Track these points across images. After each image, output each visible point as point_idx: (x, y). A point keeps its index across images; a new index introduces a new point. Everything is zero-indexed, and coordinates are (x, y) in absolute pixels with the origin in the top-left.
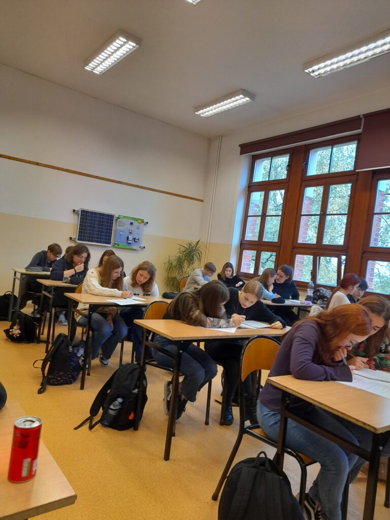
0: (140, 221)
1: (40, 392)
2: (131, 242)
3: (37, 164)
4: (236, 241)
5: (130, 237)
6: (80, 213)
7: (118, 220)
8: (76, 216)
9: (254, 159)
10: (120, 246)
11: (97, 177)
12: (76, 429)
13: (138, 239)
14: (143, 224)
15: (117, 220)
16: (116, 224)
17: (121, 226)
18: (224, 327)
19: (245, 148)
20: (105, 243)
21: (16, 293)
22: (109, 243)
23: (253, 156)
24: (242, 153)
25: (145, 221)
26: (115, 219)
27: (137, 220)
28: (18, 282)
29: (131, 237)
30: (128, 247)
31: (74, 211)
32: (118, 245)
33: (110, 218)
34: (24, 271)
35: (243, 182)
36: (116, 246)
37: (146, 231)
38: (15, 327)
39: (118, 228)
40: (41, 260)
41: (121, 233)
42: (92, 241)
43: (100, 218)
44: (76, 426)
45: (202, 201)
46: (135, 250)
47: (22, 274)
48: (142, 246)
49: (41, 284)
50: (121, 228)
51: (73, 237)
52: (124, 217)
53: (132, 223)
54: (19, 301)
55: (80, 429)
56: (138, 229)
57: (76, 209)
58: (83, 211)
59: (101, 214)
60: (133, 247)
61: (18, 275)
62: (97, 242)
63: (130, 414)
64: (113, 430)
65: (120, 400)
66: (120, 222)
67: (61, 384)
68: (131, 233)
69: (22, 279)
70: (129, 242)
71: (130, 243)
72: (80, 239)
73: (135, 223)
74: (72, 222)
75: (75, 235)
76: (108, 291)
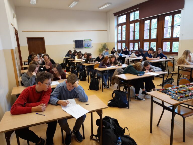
3: (63, 31)
4: (116, 41)
6: (75, 41)
9: (118, 17)
13: (90, 45)
17: (85, 42)
19: (115, 14)
21: (64, 62)
22: (83, 47)
23: (118, 16)
24: (114, 16)
25: (91, 40)
26: (83, 41)
27: (89, 40)
28: (64, 60)
29: (88, 45)
30: (88, 47)
31: (73, 41)
34: (65, 57)
35: (116, 24)
37: (92, 42)
40: (68, 54)
41: (86, 44)
42: (79, 47)
45: (107, 31)
46: (90, 48)
47: (65, 58)
48: (92, 46)
49: (68, 60)
51: (74, 47)
52: (86, 40)
53: (88, 41)
54: (65, 64)
59: (80, 40)
60: (90, 47)
61: (64, 59)
69: (65, 59)
72: (76, 48)
73: (89, 41)
74: (74, 44)
75: (75, 47)
76: (78, 60)
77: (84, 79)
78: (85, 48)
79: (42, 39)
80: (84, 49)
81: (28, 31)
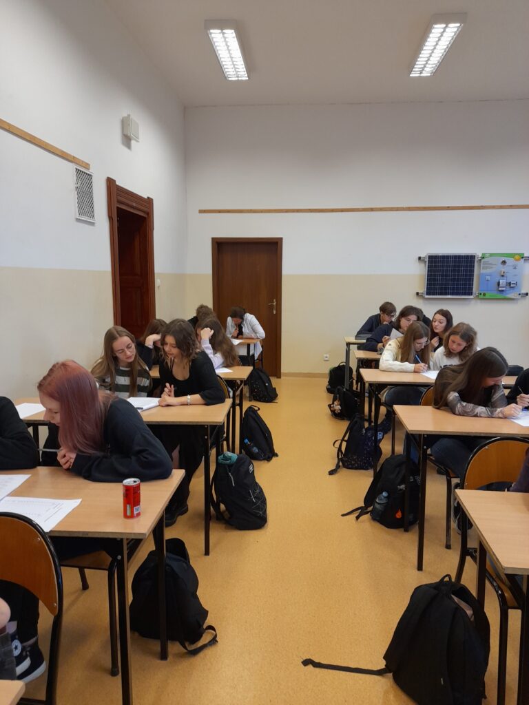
0: (517, 257)
1: (332, 473)
2: (503, 289)
3: (372, 210)
5: (501, 281)
6: (427, 260)
7: (482, 261)
8: (423, 265)
10: (487, 296)
11: (448, 208)
12: (343, 515)
13: (516, 284)
14: (523, 260)
15: (480, 260)
16: (480, 265)
17: (487, 268)
18: (482, 415)
20: (465, 294)
22: (470, 294)
25: (526, 256)
26: (476, 259)
27: (512, 255)
29: (503, 282)
30: (500, 296)
31: (420, 258)
32: (484, 295)
33: (470, 260)
36: (481, 296)
38: (336, 403)
39: (483, 271)
41: (488, 278)
42: (446, 294)
43: (455, 262)
44: (345, 513)
46: (512, 299)
48: (524, 291)
50: (488, 271)
51: (420, 292)
52: (491, 255)
53: (504, 262)
55: (347, 517)
56: (515, 268)
57: (422, 256)
58: (431, 257)
59: (456, 256)
60: (509, 296)
62: (453, 294)
63: (397, 512)
64: (380, 525)
65: (385, 494)
66: (484, 263)
67: (356, 468)
68: (503, 276)
70: (500, 289)
71: (503, 291)
72: (428, 293)
73: (510, 261)
74: (418, 273)
75: (423, 290)
76: (398, 365)
77: (399, 515)
78: (482, 297)
79: (273, 247)
80: (473, 302)
81: (220, 211)
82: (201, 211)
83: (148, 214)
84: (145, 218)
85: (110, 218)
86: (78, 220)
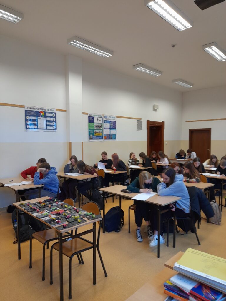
79: (209, 131)
82: (186, 122)
83: (162, 126)
84: (161, 127)
85: (148, 129)
86: (137, 131)
